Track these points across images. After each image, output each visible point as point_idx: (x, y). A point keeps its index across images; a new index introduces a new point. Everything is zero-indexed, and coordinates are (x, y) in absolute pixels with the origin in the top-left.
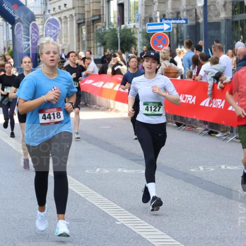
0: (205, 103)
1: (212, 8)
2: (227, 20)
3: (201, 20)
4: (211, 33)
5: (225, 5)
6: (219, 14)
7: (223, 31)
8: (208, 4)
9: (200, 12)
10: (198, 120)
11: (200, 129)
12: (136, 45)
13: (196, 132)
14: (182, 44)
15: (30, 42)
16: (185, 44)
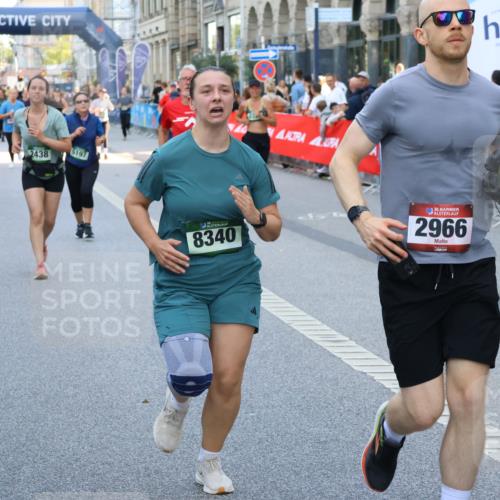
0: (316, 142)
1: (324, 32)
2: (341, 47)
3: (312, 47)
4: (323, 61)
5: (338, 30)
6: (331, 41)
7: (336, 60)
8: (320, 28)
9: (311, 37)
10: (308, 161)
11: (310, 171)
12: (237, 75)
13: (306, 175)
14: (290, 73)
15: (116, 71)
16: (294, 74)
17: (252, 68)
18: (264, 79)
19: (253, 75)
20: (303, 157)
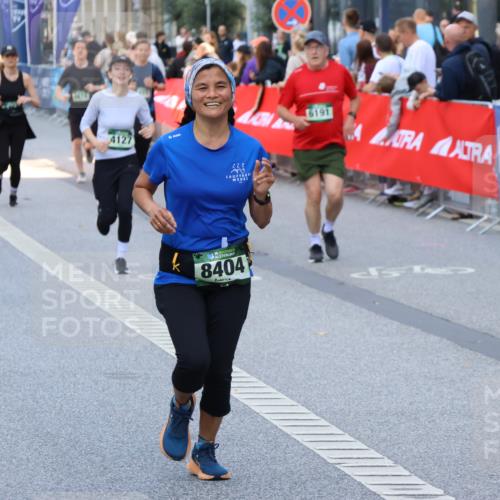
10: (367, 174)
11: (371, 192)
12: (243, 19)
13: (364, 199)
14: (336, 17)
15: (25, 12)
16: (344, 18)
17: (269, 8)
18: (289, 27)
19: (270, 19)
20: (358, 167)
